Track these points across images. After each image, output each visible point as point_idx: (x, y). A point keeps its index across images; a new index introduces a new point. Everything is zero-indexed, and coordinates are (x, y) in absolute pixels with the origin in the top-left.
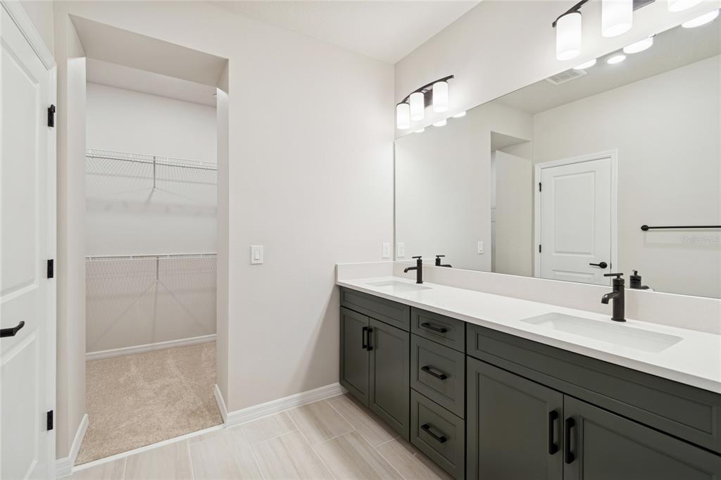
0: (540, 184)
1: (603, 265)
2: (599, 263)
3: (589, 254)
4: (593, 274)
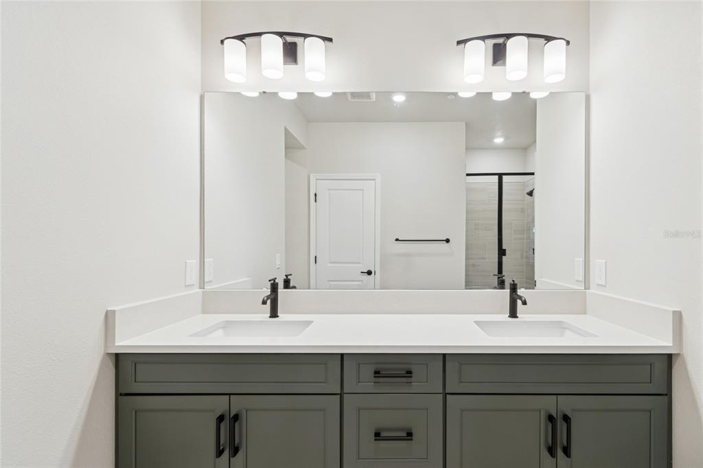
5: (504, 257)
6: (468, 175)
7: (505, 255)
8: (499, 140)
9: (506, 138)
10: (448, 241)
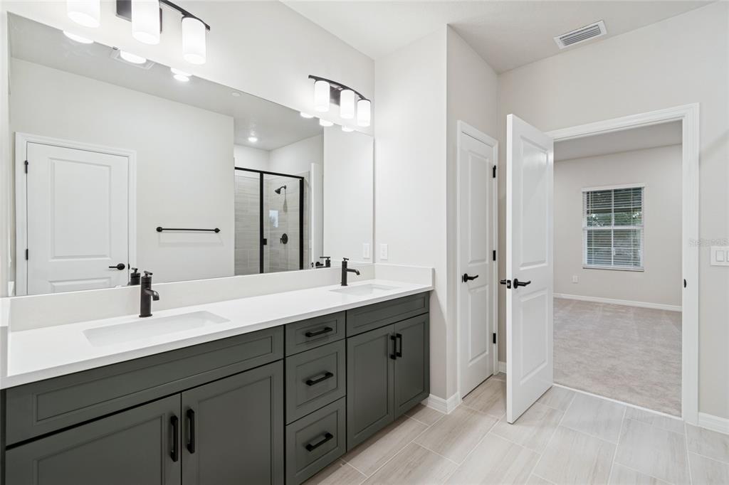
0: (26, 163)
1: (121, 267)
2: (116, 266)
3: (105, 256)
4: (109, 278)
5: (264, 246)
6: (236, 168)
7: (266, 244)
8: (253, 140)
9: (260, 139)
10: (217, 231)
